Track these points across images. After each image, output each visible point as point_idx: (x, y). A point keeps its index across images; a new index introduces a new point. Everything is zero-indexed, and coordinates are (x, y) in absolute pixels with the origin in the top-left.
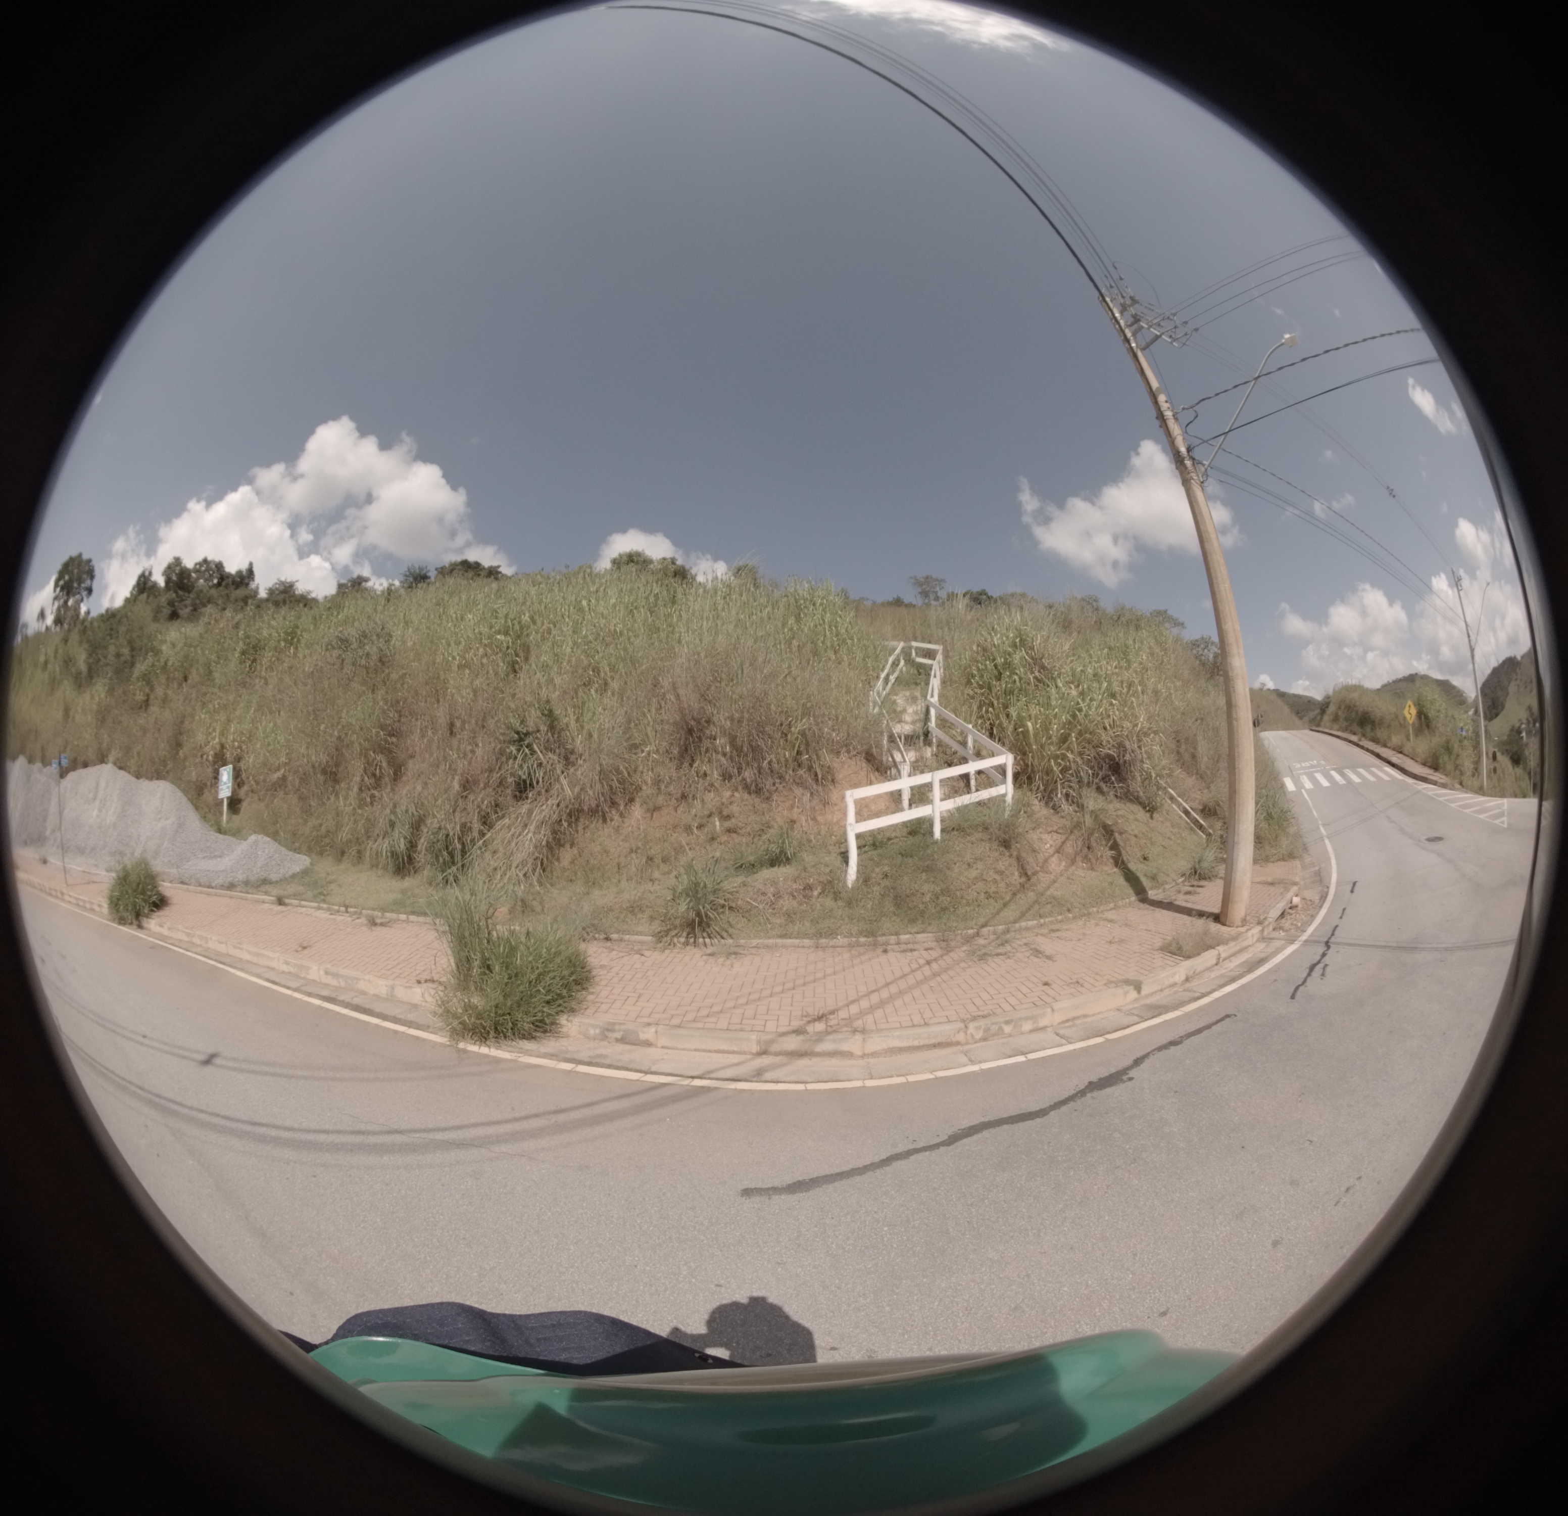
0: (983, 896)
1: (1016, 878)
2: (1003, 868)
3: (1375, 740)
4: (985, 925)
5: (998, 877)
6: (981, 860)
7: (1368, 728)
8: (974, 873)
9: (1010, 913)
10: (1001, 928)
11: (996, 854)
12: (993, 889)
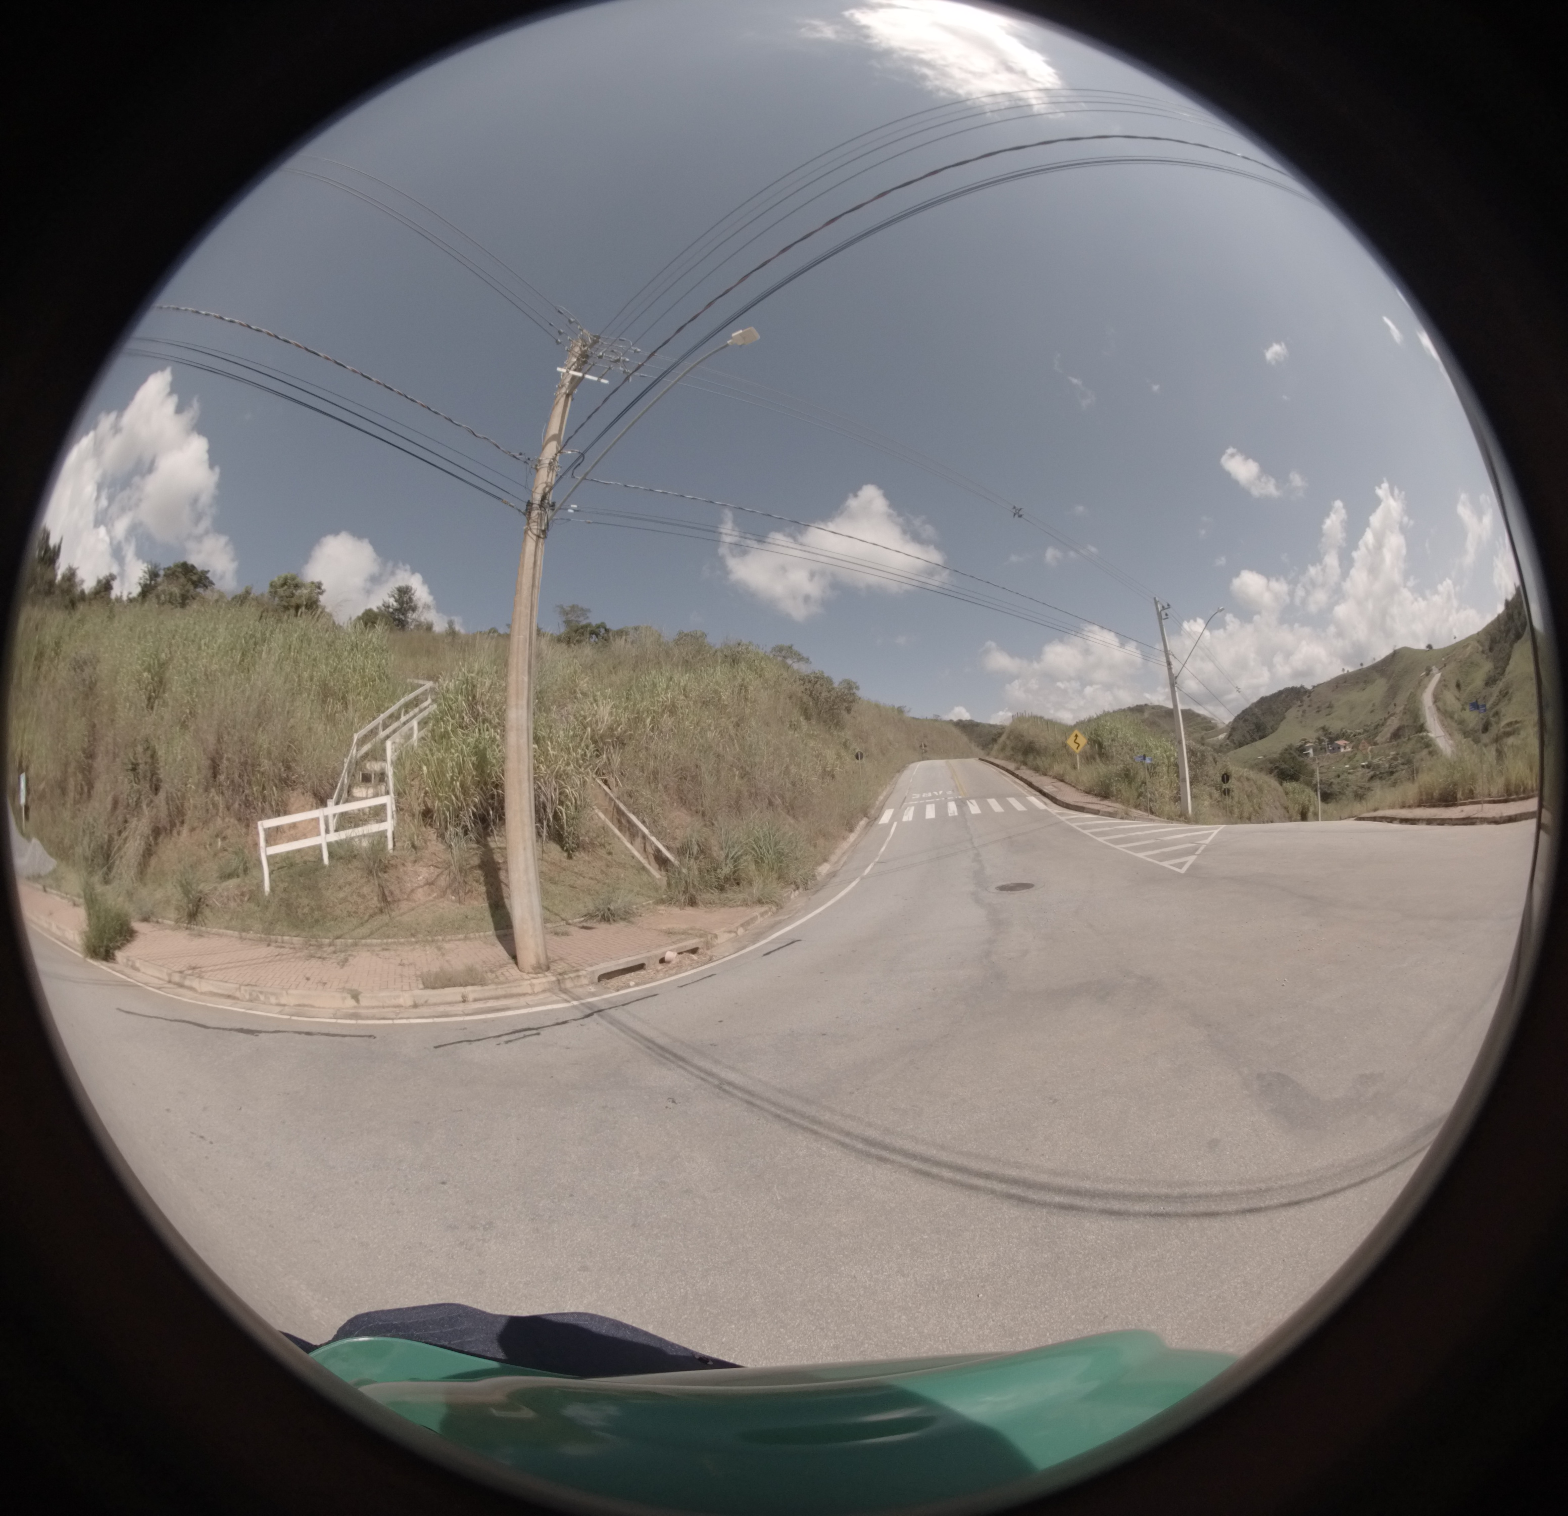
0: (345, 913)
1: (375, 902)
2: (365, 893)
3: (1036, 769)
4: (338, 938)
5: (360, 900)
6: (350, 884)
7: (1031, 758)
8: (341, 895)
9: (364, 931)
10: (350, 941)
11: (364, 880)
12: (354, 909)
